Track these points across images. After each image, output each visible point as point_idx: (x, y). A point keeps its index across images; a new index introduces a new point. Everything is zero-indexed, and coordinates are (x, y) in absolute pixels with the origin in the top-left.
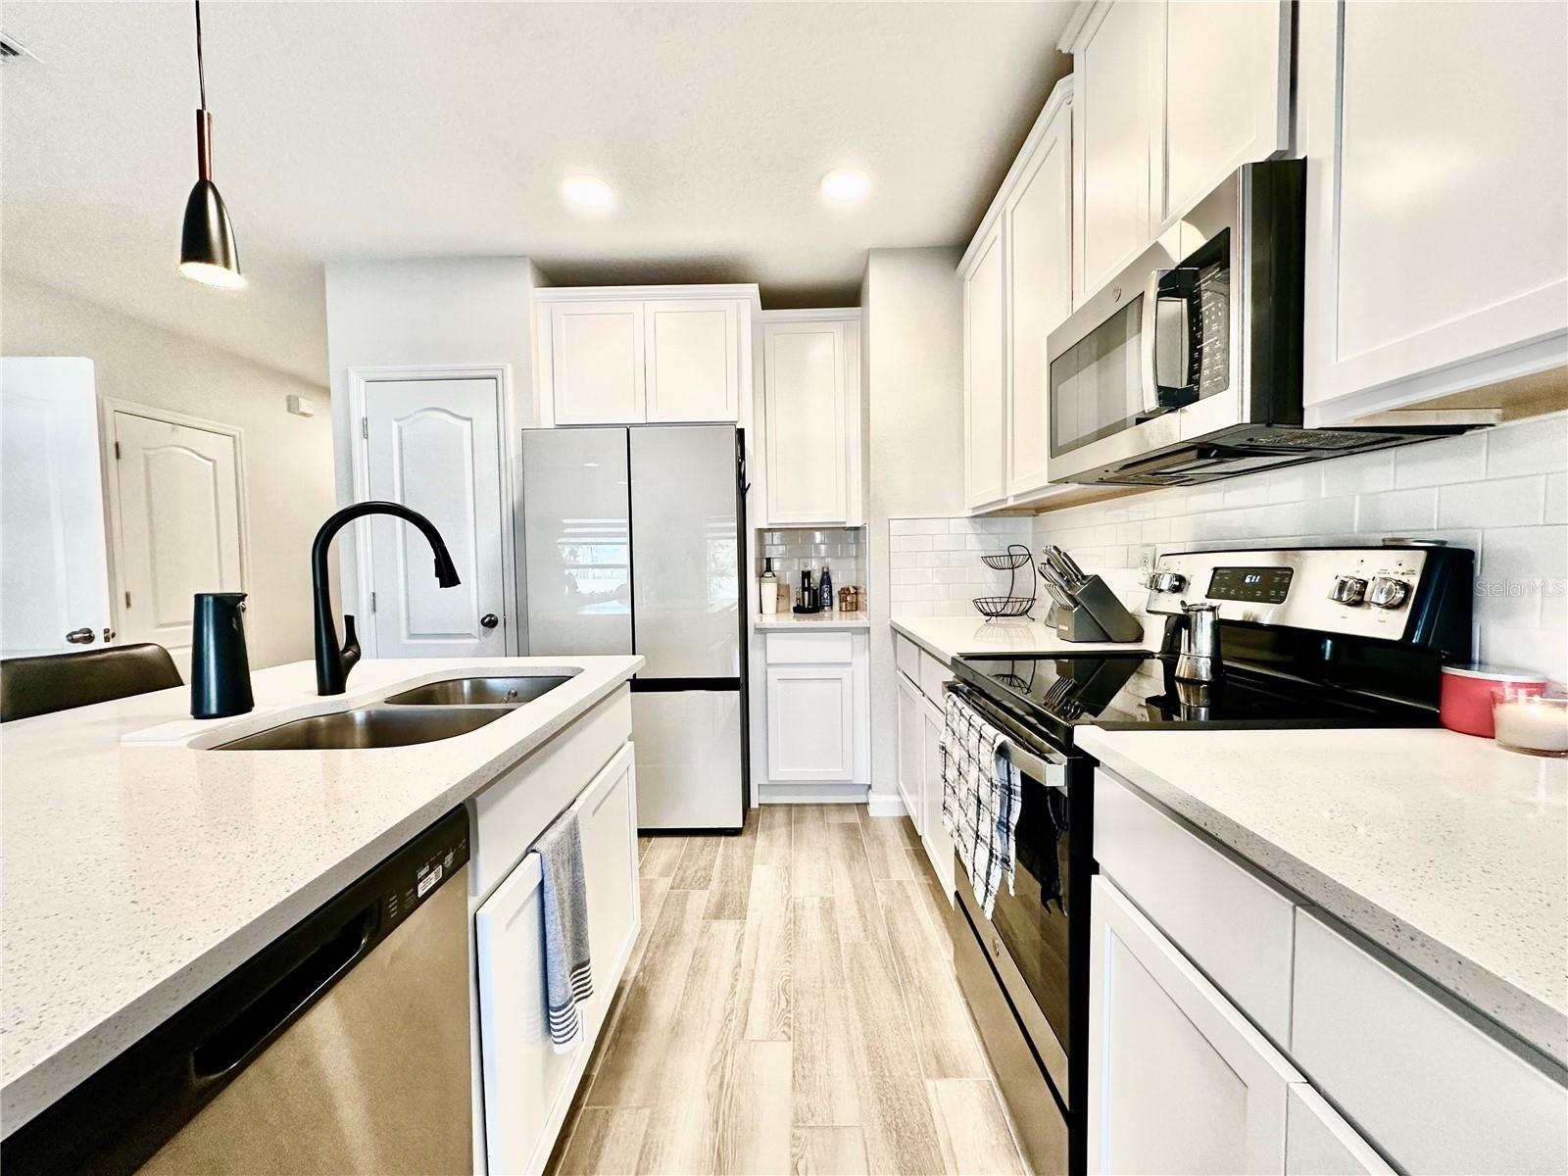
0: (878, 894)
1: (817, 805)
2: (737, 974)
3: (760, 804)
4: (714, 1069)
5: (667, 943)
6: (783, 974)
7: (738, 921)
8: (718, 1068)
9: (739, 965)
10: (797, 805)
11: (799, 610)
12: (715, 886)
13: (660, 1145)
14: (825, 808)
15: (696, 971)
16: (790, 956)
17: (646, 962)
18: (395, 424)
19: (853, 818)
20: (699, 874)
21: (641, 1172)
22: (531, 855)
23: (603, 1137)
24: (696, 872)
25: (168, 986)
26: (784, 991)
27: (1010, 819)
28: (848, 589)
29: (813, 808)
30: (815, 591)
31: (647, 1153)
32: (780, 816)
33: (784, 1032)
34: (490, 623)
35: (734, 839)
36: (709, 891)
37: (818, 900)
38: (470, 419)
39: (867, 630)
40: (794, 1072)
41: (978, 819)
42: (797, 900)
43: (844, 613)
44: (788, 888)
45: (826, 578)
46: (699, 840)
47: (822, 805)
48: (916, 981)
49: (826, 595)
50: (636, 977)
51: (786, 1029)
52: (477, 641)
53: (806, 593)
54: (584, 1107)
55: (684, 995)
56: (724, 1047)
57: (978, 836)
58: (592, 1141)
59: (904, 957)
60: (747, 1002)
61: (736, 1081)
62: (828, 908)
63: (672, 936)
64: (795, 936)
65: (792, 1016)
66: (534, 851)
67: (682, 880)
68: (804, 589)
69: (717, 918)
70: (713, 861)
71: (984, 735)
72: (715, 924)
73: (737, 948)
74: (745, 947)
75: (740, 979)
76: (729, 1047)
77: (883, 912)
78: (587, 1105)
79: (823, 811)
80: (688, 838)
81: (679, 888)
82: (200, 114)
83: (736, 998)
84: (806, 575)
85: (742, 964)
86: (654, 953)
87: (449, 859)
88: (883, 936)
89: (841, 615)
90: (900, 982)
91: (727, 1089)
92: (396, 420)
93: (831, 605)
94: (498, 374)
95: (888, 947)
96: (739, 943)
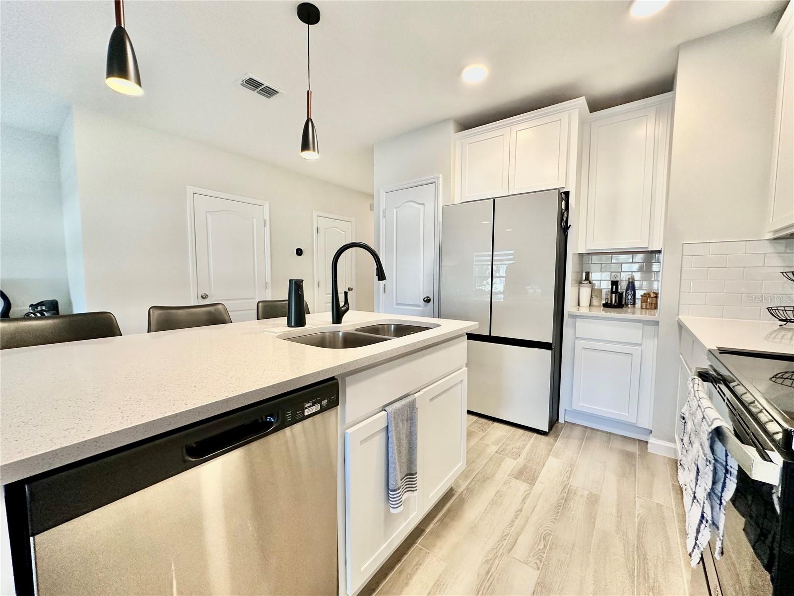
0: (637, 506)
1: (607, 432)
2: (518, 515)
3: (565, 421)
4: (487, 561)
5: (484, 481)
6: (546, 528)
7: (528, 485)
8: (489, 562)
9: (521, 510)
10: (592, 429)
11: (606, 305)
12: (521, 460)
13: (445, 585)
14: (612, 436)
15: (495, 503)
16: (555, 519)
17: (470, 486)
18: (395, 210)
19: (634, 449)
20: (514, 450)
21: (432, 593)
22: (384, 412)
23: (420, 564)
24: (513, 448)
25: (167, 420)
26: (544, 539)
27: (723, 494)
28: (649, 294)
29: (604, 434)
30: (621, 294)
31: (439, 585)
32: (577, 432)
33: (536, 563)
34: (427, 300)
35: (543, 437)
36: (517, 461)
37: (588, 492)
38: (424, 204)
39: (657, 323)
40: (534, 591)
41: (697, 484)
42: (572, 487)
43: (644, 310)
44: (569, 478)
45: (631, 286)
46: (521, 431)
47: (611, 434)
48: (651, 581)
49: (630, 297)
50: (462, 492)
51: (538, 562)
52: (421, 309)
53: (614, 295)
54: (417, 544)
55: (483, 513)
56: (496, 553)
57: (695, 497)
58: (415, 563)
59: (645, 559)
60: (518, 534)
61: (497, 576)
62: (593, 501)
63: (488, 478)
64: (563, 509)
65: (545, 556)
66: (385, 410)
67: (503, 450)
68: (612, 292)
69: (517, 478)
70: (525, 445)
71: (705, 416)
72: (514, 480)
73: (523, 500)
74: (528, 501)
75: (519, 518)
76: (499, 554)
77: (637, 520)
78: (419, 544)
79: (610, 437)
80: (514, 428)
81: (499, 454)
82: (308, 91)
83: (513, 528)
84: (615, 283)
85: (523, 510)
86: (475, 484)
87: (325, 402)
88: (632, 536)
89: (641, 311)
90: (636, 574)
91: (491, 576)
92: (396, 208)
93: (634, 303)
94: (436, 180)
95: (634, 546)
96: (525, 498)
